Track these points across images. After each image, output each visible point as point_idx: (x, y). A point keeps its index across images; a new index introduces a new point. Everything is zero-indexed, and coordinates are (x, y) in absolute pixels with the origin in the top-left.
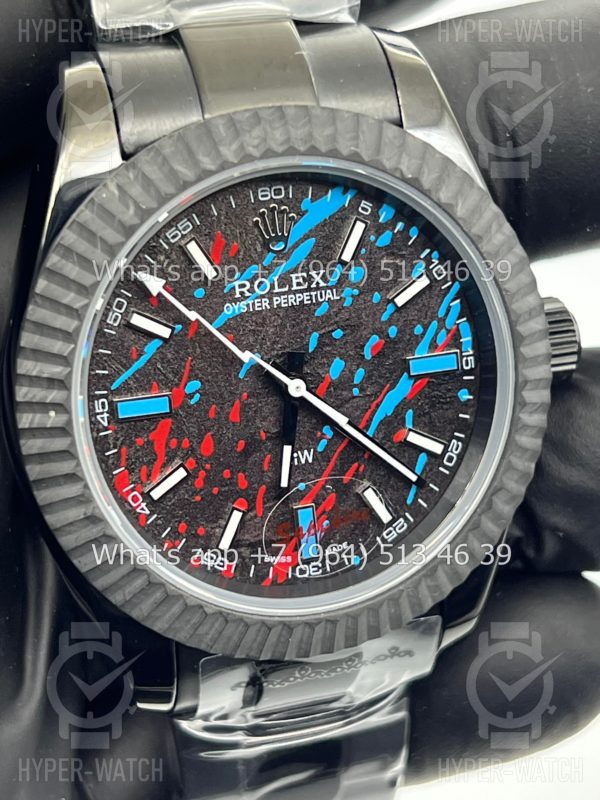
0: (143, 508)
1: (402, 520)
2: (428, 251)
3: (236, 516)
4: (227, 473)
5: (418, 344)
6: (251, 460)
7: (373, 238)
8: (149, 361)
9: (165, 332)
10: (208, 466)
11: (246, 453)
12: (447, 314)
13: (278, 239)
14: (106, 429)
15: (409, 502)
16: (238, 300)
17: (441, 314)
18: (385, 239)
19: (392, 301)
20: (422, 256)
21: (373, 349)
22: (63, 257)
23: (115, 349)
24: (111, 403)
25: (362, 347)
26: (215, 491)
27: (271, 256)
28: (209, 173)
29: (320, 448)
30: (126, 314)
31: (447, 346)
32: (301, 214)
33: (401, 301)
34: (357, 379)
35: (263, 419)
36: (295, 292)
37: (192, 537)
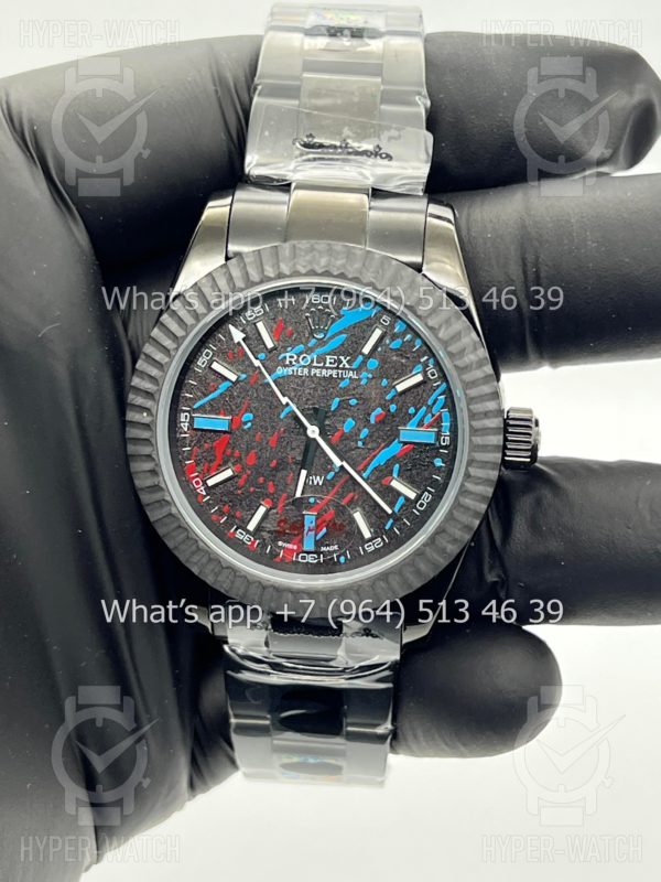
0: (201, 490)
1: (379, 539)
2: (426, 358)
3: (262, 510)
4: (261, 480)
5: (410, 419)
6: (279, 475)
7: (388, 341)
8: (221, 394)
9: (233, 377)
10: (249, 472)
11: (276, 469)
12: (434, 403)
13: (320, 331)
14: (185, 433)
15: (387, 528)
16: (287, 366)
17: (430, 403)
18: (396, 344)
19: (394, 387)
20: (422, 360)
21: (377, 417)
22: (170, 316)
23: (200, 381)
24: (192, 418)
25: (369, 415)
26: (252, 489)
27: (314, 341)
28: (270, 279)
29: (329, 477)
30: (211, 362)
31: (430, 425)
32: (340, 317)
33: (400, 388)
34: (362, 436)
35: (293, 449)
36: (327, 368)
37: (231, 517)
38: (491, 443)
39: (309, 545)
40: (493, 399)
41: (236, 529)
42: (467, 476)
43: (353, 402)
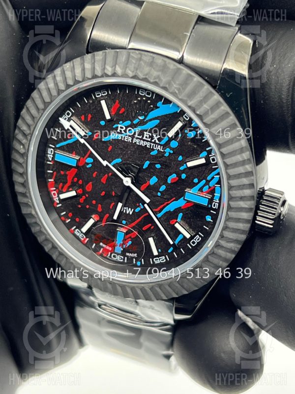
0: (57, 199)
1: (163, 257)
2: (210, 147)
4: (94, 202)
5: (194, 186)
6: (106, 201)
7: (186, 131)
8: (75, 142)
10: (87, 195)
11: (105, 197)
12: (211, 180)
15: (169, 251)
16: (118, 133)
17: (208, 178)
19: (186, 163)
20: (207, 149)
21: (172, 180)
24: (54, 153)
25: (168, 177)
26: (88, 207)
27: (137, 120)
29: (137, 210)
30: (70, 119)
32: (156, 107)
33: (189, 165)
34: (161, 189)
35: (116, 187)
36: (144, 140)
37: (73, 220)
38: (242, 218)
39: (119, 249)
40: (250, 188)
41: (76, 229)
42: (222, 236)
43: (158, 166)
